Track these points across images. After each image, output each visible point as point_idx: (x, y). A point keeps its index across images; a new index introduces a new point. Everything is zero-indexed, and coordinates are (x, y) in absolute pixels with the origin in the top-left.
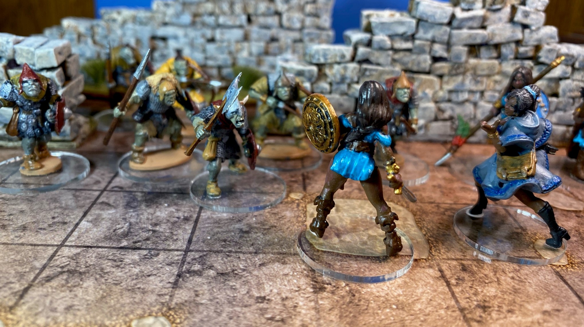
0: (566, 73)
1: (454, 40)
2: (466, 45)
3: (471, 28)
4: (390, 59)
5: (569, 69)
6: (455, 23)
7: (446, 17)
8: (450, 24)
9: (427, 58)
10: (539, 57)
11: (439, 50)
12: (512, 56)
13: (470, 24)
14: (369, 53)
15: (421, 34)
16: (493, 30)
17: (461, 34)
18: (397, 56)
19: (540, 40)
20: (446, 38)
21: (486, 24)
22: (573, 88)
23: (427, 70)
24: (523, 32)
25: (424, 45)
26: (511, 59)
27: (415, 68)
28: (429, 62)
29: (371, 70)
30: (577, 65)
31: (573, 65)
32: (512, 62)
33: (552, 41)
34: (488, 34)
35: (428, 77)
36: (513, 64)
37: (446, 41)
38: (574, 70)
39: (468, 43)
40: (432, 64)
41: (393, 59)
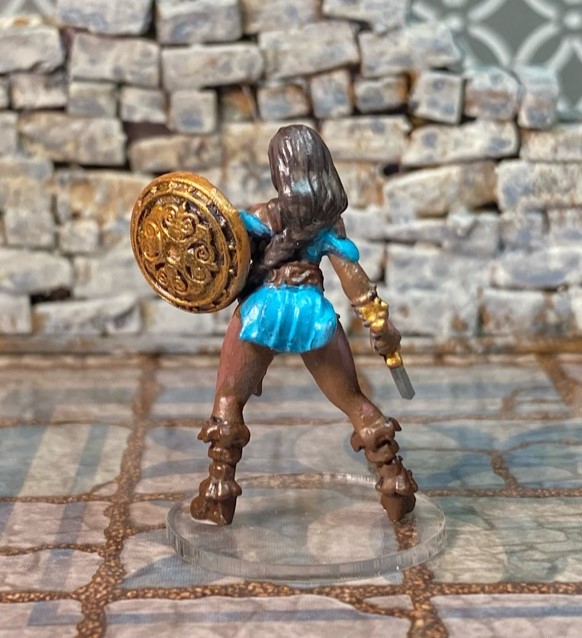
0: (503, 143)
1: (170, 73)
2: (206, 88)
3: (209, 42)
4: (12, 135)
5: (509, 133)
6: (165, 31)
7: (134, 18)
8: (150, 32)
9: (115, 126)
10: (416, 105)
11: (139, 105)
12: (345, 109)
13: (204, 30)
15: (80, 64)
16: (276, 43)
17: (185, 58)
18: (28, 128)
19: (405, 59)
20: (152, 70)
21: (253, 27)
22: (534, 184)
23: (119, 158)
24: (356, 41)
25: (94, 94)
26: (343, 116)
27: (85, 157)
28: (119, 138)
30: (524, 120)
31: (515, 119)
32: (348, 122)
33: (443, 59)
34: (263, 53)
35: (124, 178)
36: (352, 130)
37: (155, 81)
38: (521, 132)
39: (211, 80)
40: (128, 144)
41: (21, 136)
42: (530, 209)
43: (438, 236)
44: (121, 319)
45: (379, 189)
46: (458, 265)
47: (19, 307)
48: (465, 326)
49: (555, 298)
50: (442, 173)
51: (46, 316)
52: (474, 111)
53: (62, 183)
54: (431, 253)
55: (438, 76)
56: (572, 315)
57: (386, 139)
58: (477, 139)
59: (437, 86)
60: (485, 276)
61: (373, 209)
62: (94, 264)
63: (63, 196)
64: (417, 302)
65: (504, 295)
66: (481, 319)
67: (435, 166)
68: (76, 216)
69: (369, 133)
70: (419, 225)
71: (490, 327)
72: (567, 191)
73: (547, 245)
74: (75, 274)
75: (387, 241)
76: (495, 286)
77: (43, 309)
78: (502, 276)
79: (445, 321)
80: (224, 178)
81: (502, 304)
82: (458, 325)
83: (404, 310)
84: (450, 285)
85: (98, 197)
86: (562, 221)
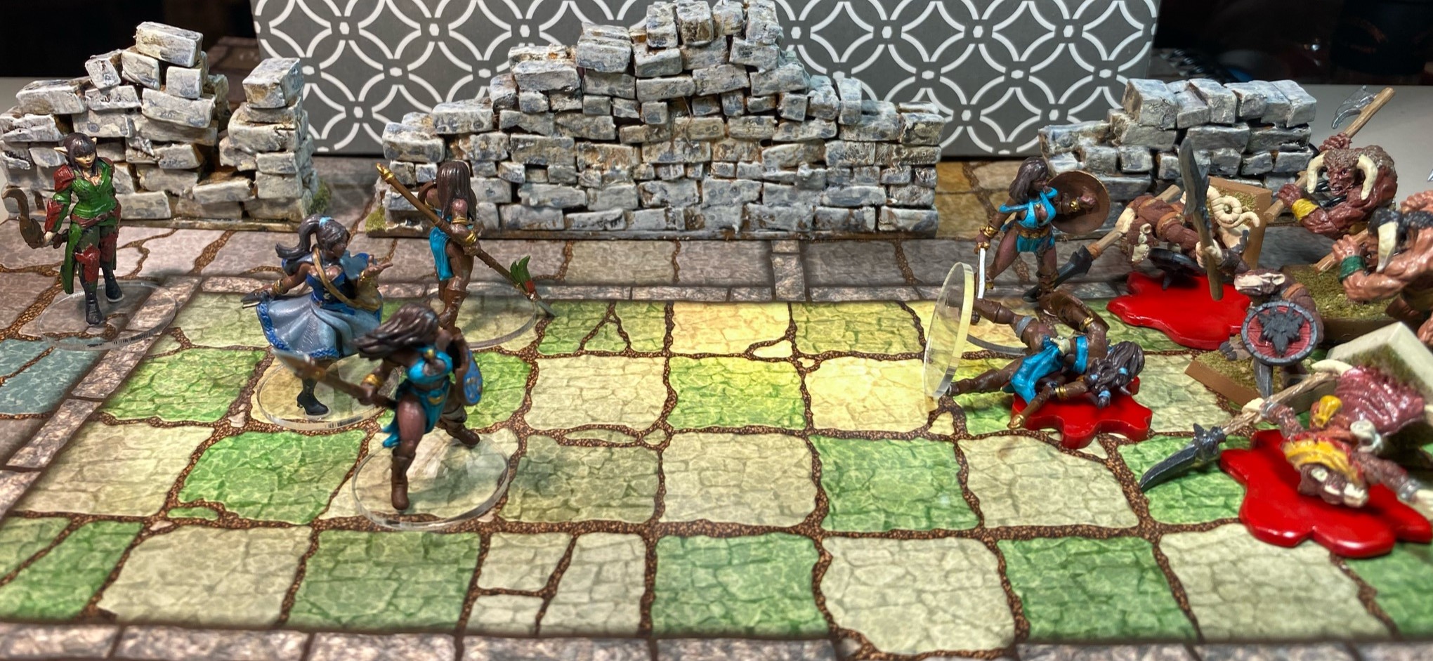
0: (829, 132)
1: (641, 94)
2: (660, 101)
3: (663, 76)
4: (551, 124)
5: (833, 126)
6: (638, 71)
7: (621, 64)
8: (630, 72)
9: (611, 118)
10: (781, 111)
11: (623, 108)
12: (741, 112)
13: (662, 70)
14: (518, 117)
15: (590, 87)
16: (703, 76)
17: (650, 85)
19: (775, 86)
20: (631, 90)
21: (690, 67)
22: (847, 153)
23: (612, 136)
24: (748, 77)
25: (598, 103)
26: (740, 116)
27: (592, 137)
28: (612, 126)
29: (525, 141)
30: (841, 121)
31: (836, 119)
32: (743, 118)
33: (798, 87)
34: (695, 81)
35: (616, 146)
36: (745, 122)
37: (633, 96)
38: (839, 126)
39: (665, 96)
40: (617, 129)
41: (556, 124)
42: (842, 167)
43: (792, 179)
44: (614, 222)
45: (760, 152)
46: (803, 194)
47: (557, 216)
48: (805, 226)
49: (856, 211)
50: (795, 145)
51: (573, 220)
52: (814, 114)
53: (580, 150)
54: (787, 187)
55: (793, 96)
56: (864, 221)
57: (763, 128)
58: (815, 129)
59: (793, 102)
60: (817, 199)
61: (755, 163)
62: (599, 193)
63: (581, 157)
64: (779, 213)
65: (827, 209)
66: (815, 221)
67: (792, 142)
68: (588, 167)
69: (754, 124)
70: (781, 173)
71: (819, 225)
72: (864, 157)
73: (852, 184)
74: (588, 199)
75: (763, 180)
76: (822, 205)
77: (569, 216)
78: (826, 200)
79: (794, 224)
80: (672, 146)
81: (828, 214)
82: (801, 225)
83: (772, 217)
84: (797, 204)
85: (600, 157)
86: (860, 173)
